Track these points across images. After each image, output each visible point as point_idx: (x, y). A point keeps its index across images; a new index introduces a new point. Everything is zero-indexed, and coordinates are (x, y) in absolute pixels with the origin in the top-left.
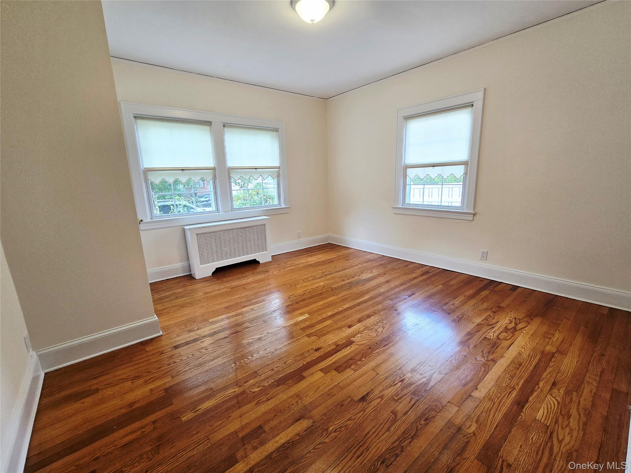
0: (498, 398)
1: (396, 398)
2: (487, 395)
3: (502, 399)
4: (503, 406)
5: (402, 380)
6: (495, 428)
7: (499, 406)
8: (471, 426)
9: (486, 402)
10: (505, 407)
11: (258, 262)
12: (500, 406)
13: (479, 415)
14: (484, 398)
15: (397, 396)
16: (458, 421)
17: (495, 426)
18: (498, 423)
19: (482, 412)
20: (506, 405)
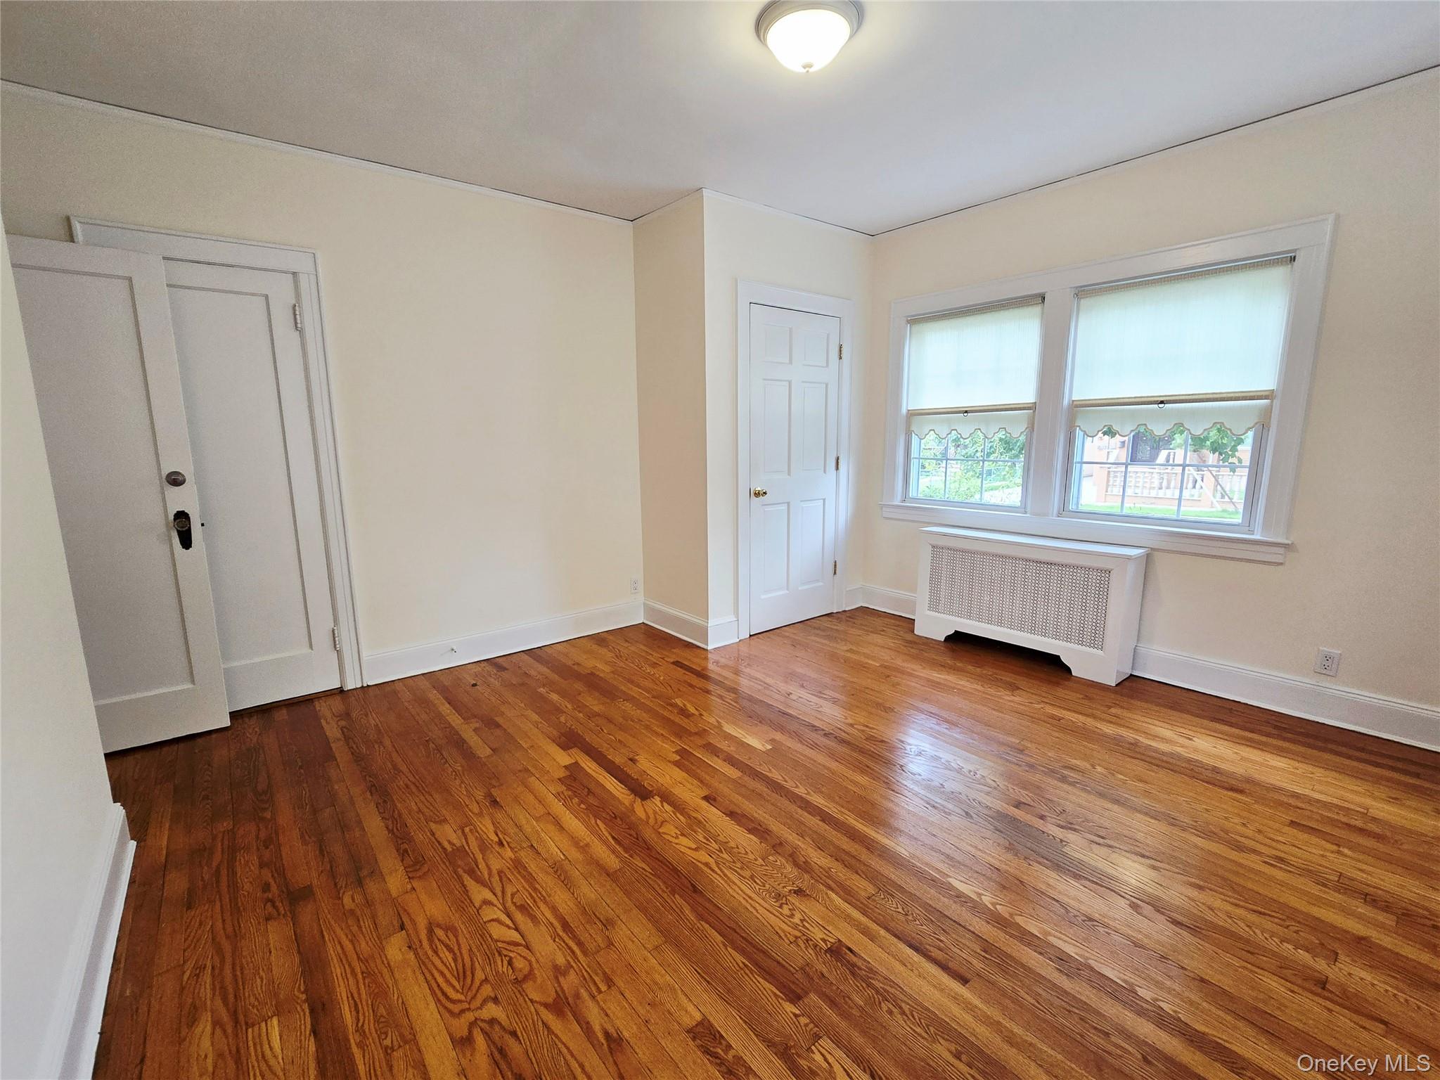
0: (364, 975)
1: (467, 830)
2: (383, 956)
3: (358, 982)
4: (343, 971)
5: (502, 843)
6: (322, 931)
7: (350, 965)
8: (353, 900)
9: (372, 947)
10: (339, 975)
11: (1068, 670)
12: (347, 967)
13: (359, 920)
14: (383, 949)
15: (471, 830)
16: (372, 887)
17: (325, 933)
18: (324, 941)
19: (360, 927)
20: (340, 979)
